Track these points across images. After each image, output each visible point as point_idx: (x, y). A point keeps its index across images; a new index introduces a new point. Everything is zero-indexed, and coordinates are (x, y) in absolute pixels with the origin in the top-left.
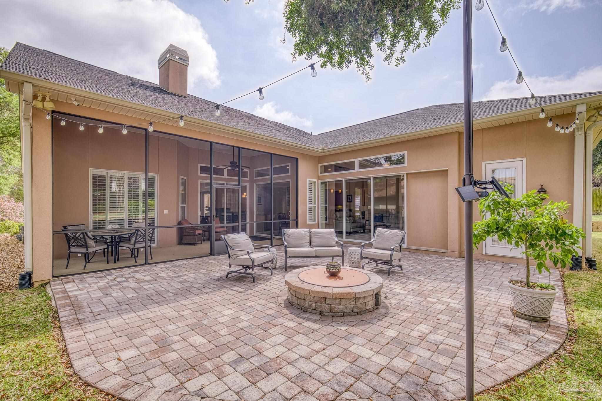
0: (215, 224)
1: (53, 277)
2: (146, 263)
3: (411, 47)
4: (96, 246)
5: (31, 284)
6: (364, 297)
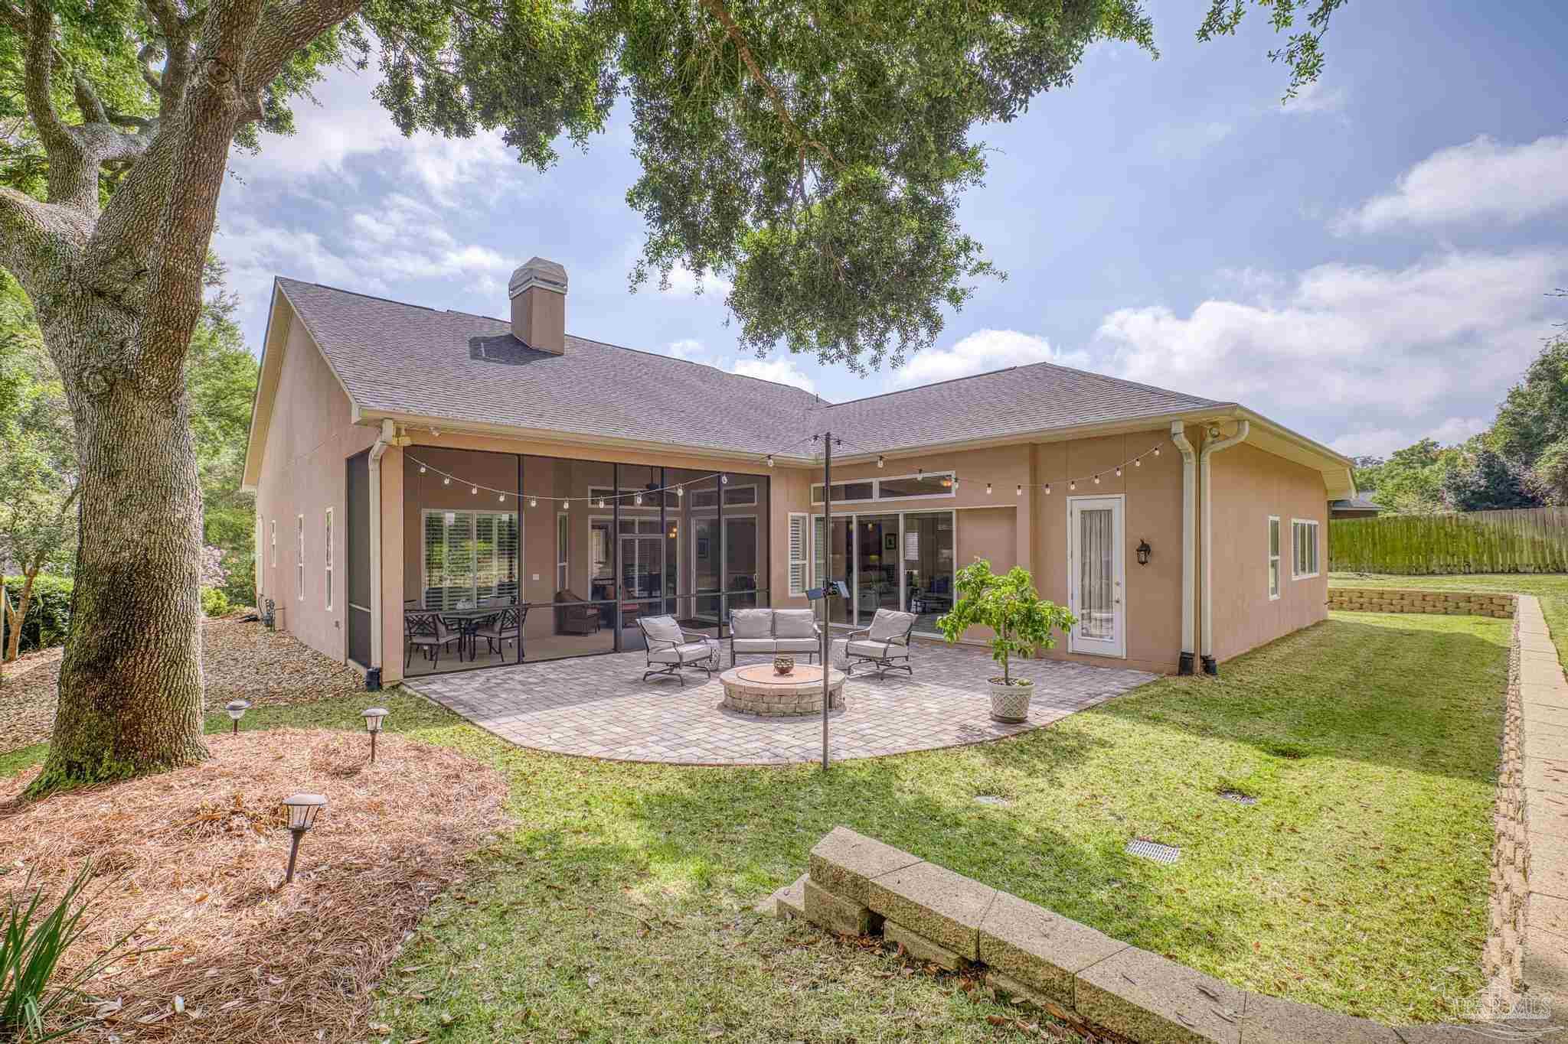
0: (622, 603)
1: (405, 677)
2: (520, 662)
3: (911, 344)
4: (448, 634)
5: (380, 686)
6: (810, 696)
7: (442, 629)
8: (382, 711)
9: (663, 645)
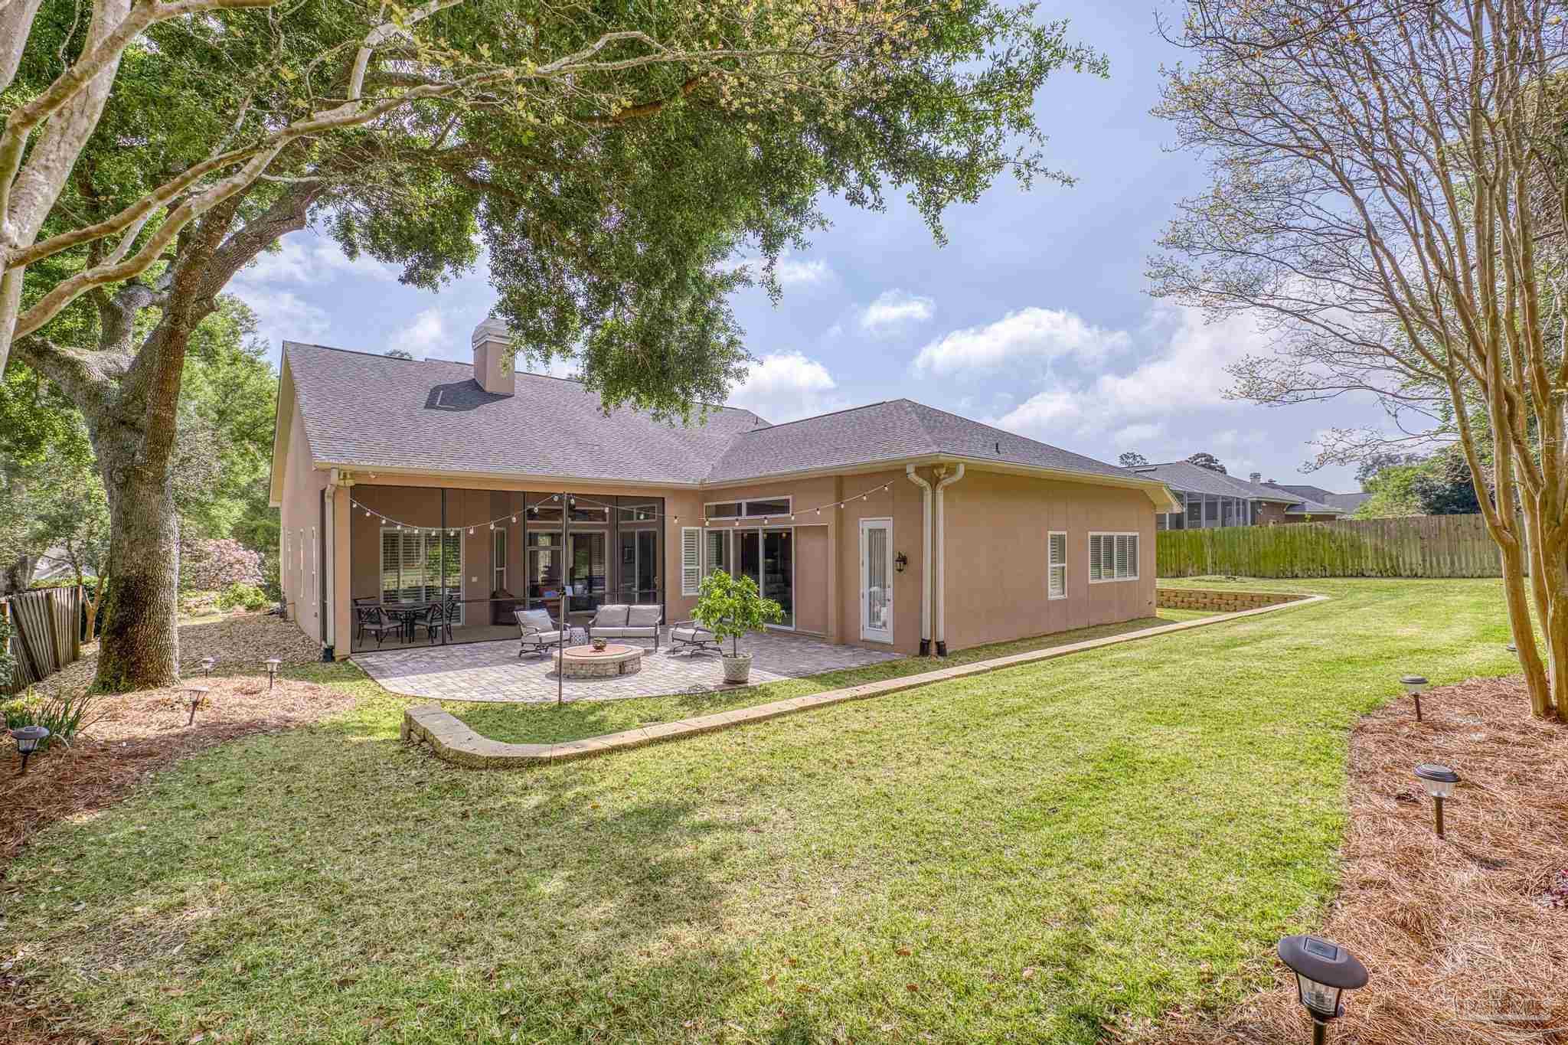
1: (350, 652)
2: (443, 644)
4: (390, 623)
5: (333, 659)
6: (610, 664)
7: (385, 619)
8: (277, 661)
9: (531, 631)
